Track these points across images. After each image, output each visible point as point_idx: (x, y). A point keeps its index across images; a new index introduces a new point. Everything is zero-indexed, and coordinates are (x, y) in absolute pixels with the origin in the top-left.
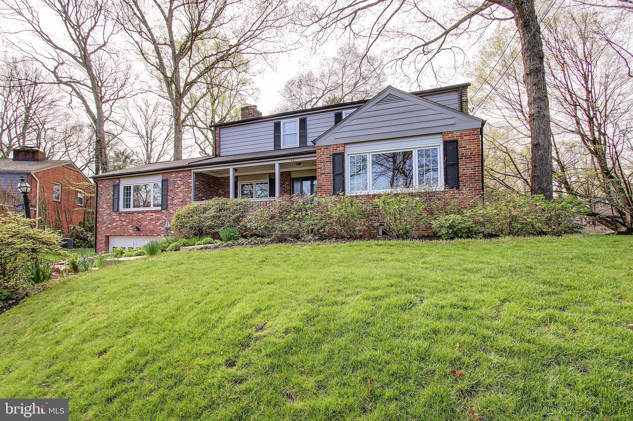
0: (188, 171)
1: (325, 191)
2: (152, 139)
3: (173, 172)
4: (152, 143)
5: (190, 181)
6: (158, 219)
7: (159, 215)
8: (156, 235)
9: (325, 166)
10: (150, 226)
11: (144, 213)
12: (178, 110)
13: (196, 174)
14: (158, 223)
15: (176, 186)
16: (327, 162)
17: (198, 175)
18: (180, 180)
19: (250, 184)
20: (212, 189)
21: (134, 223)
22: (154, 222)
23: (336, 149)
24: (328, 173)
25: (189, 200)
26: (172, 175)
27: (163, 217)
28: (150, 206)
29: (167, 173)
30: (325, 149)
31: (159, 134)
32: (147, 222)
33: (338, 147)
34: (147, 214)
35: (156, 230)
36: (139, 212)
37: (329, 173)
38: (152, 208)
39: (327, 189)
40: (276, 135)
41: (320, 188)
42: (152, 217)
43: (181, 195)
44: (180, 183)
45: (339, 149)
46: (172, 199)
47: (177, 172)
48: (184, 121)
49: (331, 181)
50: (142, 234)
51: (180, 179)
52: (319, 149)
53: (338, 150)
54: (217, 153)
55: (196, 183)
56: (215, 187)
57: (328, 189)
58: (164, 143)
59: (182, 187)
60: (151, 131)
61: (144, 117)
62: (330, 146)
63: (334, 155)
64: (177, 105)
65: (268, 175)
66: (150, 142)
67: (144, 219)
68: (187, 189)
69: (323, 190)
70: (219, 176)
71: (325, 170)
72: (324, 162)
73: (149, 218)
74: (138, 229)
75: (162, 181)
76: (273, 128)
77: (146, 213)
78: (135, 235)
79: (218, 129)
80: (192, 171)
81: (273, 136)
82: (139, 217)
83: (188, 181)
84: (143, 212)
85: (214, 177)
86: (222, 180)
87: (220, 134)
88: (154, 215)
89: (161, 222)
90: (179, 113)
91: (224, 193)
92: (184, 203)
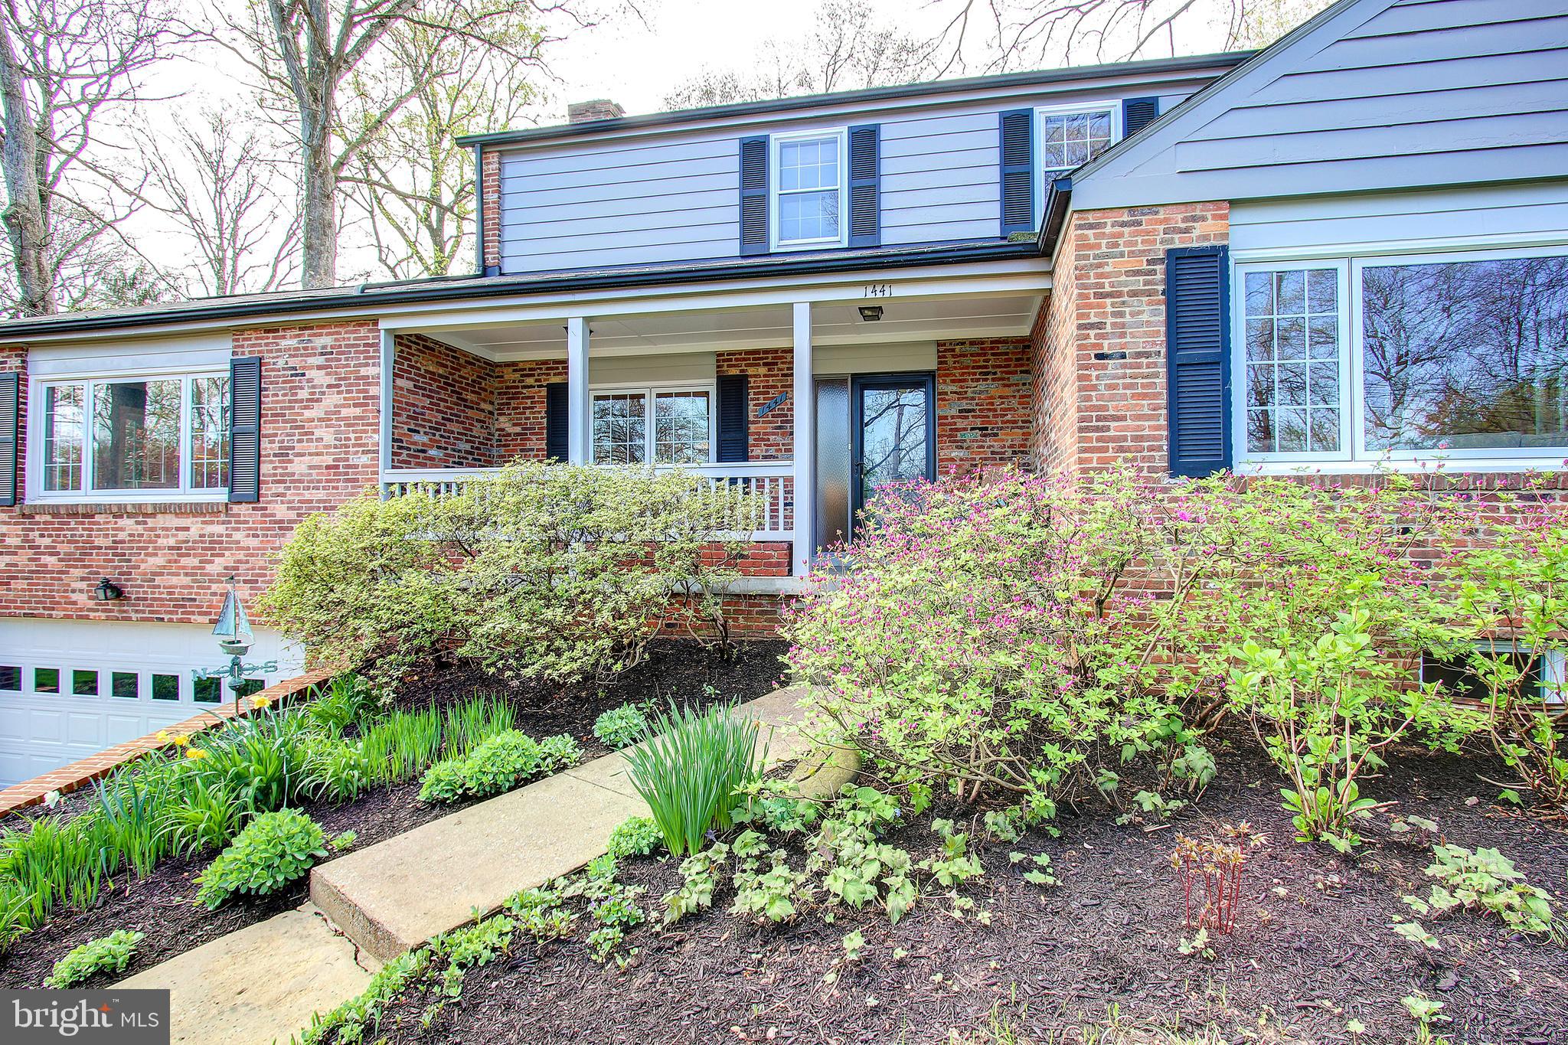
0: (361, 322)
1: (1121, 449)
2: (238, 246)
3: (288, 326)
4: (236, 255)
5: (370, 371)
6: (214, 547)
7: (219, 529)
8: (206, 619)
9: (1121, 314)
10: (174, 580)
11: (146, 515)
12: (321, 117)
13: (401, 340)
14: (216, 566)
15: (303, 394)
16: (1134, 294)
17: (410, 345)
18: (319, 368)
19: (632, 397)
20: (470, 413)
21: (96, 559)
22: (195, 562)
23: (1187, 231)
24: (1139, 355)
25: (365, 459)
26: (284, 343)
27: (238, 536)
28: (173, 480)
29: (255, 328)
30: (1123, 224)
31: (261, 231)
32: (160, 561)
33: (1194, 219)
34: (161, 521)
35: (204, 598)
36: (120, 512)
37: (1148, 355)
38: (185, 494)
39: (1135, 439)
40: (748, 193)
41: (1097, 429)
42: (182, 535)
43: (327, 436)
44: (320, 378)
45: (1199, 229)
46: (283, 455)
47: (305, 326)
48: (342, 163)
49: (1156, 396)
50: (134, 616)
51: (320, 360)
52: (1091, 226)
53: (1195, 233)
54: (491, 260)
55: (400, 382)
56: (483, 406)
57: (1141, 438)
58: (277, 260)
59: (332, 400)
60: (236, 221)
61: (212, 175)
62: (1153, 208)
63: (1177, 259)
64: (316, 100)
65: (713, 360)
66: (230, 253)
67: (147, 547)
68: (358, 411)
69: (1113, 439)
70: (498, 357)
71: (1123, 335)
72: (1120, 294)
73: (172, 542)
74: (115, 591)
75: (235, 366)
76: (735, 164)
77: (153, 515)
78: (103, 615)
79: (493, 158)
80: (383, 325)
81: (735, 197)
82: (122, 536)
83: (363, 371)
84: (139, 512)
85: (478, 359)
86: (510, 375)
87: (501, 180)
88: (196, 527)
89: (228, 559)
90: (324, 128)
91: (518, 429)
92: (340, 472)
